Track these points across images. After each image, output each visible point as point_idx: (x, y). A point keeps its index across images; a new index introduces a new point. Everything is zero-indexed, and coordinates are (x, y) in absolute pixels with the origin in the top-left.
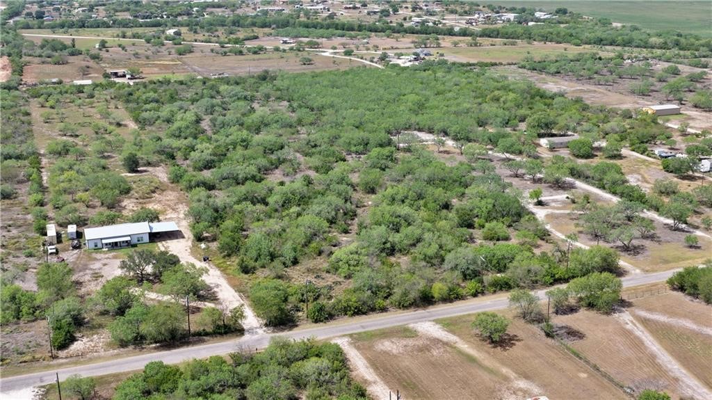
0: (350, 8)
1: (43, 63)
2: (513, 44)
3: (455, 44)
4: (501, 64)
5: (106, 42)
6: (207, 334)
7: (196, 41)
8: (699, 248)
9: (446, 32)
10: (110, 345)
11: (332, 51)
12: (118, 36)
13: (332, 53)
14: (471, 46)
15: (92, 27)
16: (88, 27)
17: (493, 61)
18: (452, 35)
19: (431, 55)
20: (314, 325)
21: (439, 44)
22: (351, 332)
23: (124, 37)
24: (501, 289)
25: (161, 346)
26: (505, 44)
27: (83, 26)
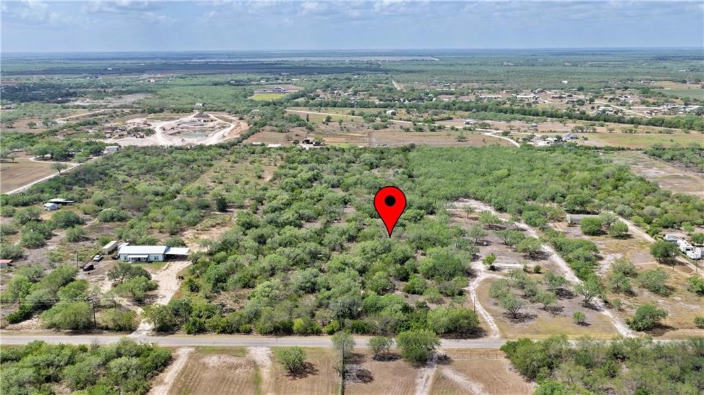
0: (557, 98)
1: (272, 131)
2: (669, 132)
3: (611, 131)
4: (629, 149)
5: (331, 118)
6: (107, 329)
7: (401, 119)
8: (587, 325)
9: (616, 120)
10: (42, 327)
11: (495, 131)
12: (349, 114)
13: (495, 134)
14: (626, 132)
15: (341, 106)
16: (338, 106)
17: (621, 146)
18: (621, 123)
19: (577, 138)
20: (187, 335)
21: (594, 130)
22: (197, 345)
23: (353, 114)
24: (357, 332)
25: (71, 332)
26: (661, 132)
27: (335, 106)
